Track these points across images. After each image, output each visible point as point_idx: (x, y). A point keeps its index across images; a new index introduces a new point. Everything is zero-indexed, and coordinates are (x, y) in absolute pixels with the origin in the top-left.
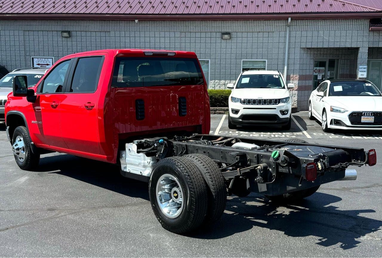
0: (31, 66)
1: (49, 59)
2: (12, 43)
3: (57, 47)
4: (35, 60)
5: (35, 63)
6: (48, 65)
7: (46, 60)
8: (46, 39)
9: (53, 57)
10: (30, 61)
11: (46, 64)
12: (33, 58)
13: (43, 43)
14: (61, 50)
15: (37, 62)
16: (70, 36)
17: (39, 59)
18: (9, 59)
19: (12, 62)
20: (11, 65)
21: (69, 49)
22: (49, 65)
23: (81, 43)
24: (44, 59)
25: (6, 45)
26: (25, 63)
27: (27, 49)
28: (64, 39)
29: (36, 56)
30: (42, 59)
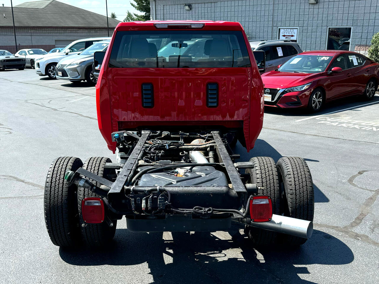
0: (277, 38)
1: (294, 30)
2: (262, 14)
3: (303, 15)
4: (282, 31)
5: (281, 34)
6: (292, 36)
7: (292, 30)
8: (293, 7)
9: (298, 28)
10: (277, 32)
11: (291, 35)
12: (279, 29)
13: (290, 12)
14: (307, 19)
15: (283, 33)
16: (317, 3)
17: (285, 30)
18: (258, 30)
19: (261, 33)
20: (259, 37)
21: (314, 17)
22: (294, 36)
23: (328, 10)
24: (289, 30)
25: (257, 15)
26: (271, 35)
27: (275, 19)
28: (311, 5)
29: (283, 27)
30: (287, 30)
